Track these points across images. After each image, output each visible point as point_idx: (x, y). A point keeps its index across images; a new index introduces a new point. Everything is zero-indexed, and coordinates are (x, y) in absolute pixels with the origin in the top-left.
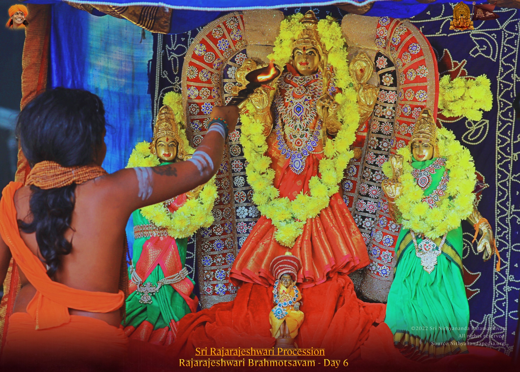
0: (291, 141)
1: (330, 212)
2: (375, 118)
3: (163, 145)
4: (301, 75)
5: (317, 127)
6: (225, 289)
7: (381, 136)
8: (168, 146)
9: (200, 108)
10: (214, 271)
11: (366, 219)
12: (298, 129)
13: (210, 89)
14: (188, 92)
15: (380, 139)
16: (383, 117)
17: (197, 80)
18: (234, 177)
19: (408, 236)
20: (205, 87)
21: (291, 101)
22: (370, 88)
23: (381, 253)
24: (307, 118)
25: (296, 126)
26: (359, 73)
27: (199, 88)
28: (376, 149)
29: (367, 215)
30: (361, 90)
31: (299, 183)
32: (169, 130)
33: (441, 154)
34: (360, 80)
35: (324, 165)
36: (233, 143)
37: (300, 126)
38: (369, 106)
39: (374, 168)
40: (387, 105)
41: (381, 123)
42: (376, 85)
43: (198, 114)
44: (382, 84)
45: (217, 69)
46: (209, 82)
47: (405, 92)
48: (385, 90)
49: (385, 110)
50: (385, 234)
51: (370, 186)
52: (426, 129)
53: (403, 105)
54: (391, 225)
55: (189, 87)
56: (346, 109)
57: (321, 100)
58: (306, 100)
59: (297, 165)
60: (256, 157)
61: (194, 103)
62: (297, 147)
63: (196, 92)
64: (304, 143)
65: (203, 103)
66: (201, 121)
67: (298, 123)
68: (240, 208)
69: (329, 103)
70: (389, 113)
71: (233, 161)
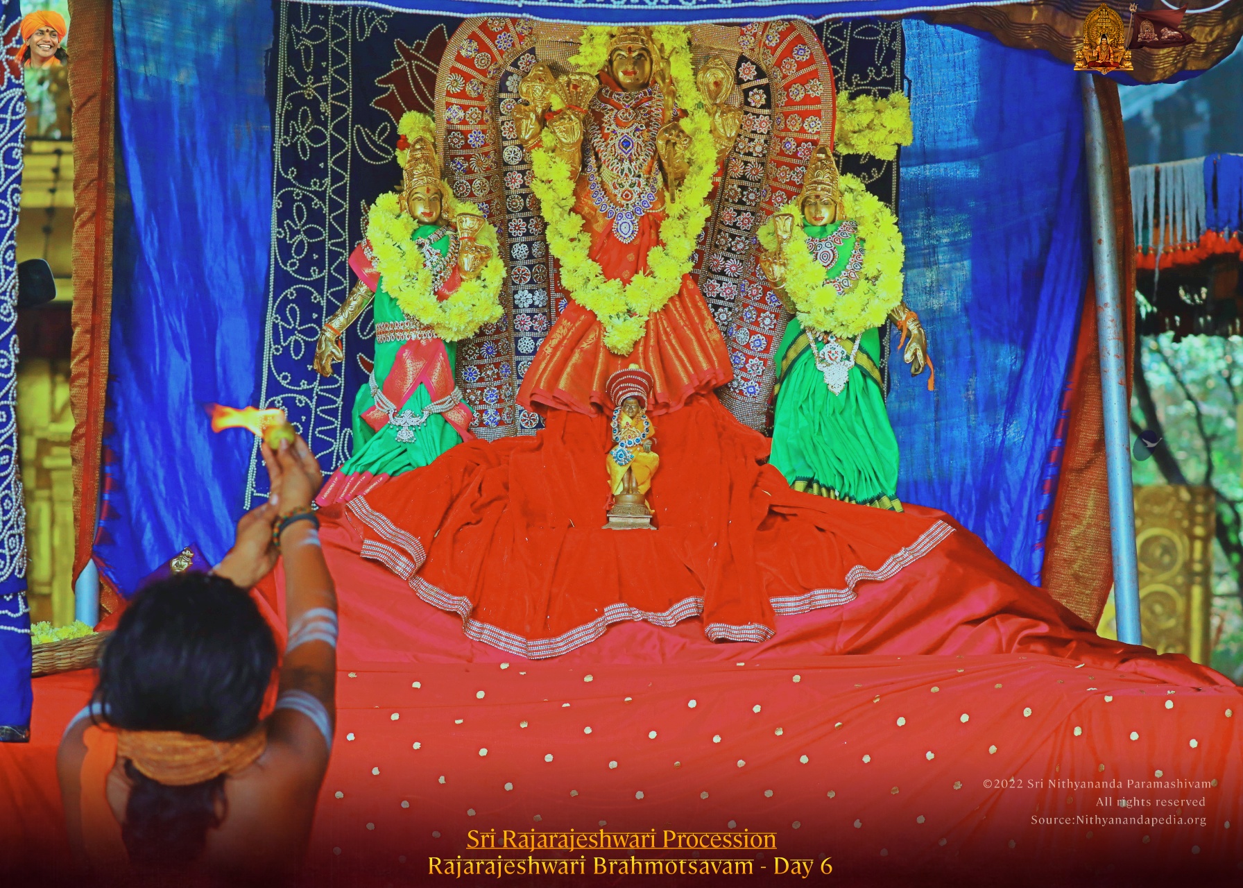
0: (616, 192)
1: (677, 303)
2: (735, 155)
3: (420, 199)
4: (624, 90)
5: (654, 171)
6: (498, 418)
7: (745, 183)
8: (430, 201)
9: (467, 139)
10: (482, 389)
11: (720, 310)
12: (626, 175)
13: (481, 109)
14: (448, 114)
15: (744, 188)
16: (750, 154)
17: (462, 95)
18: (511, 245)
19: (802, 338)
20: (474, 107)
21: (614, 131)
22: (730, 111)
23: (747, 362)
24: (641, 158)
25: (623, 170)
26: (712, 87)
27: (465, 108)
28: (738, 203)
29: (720, 302)
30: (718, 114)
31: (631, 257)
32: (430, 175)
33: (850, 214)
34: (715, 99)
35: (668, 230)
36: (512, 191)
37: (629, 170)
38: (729, 139)
39: (733, 231)
40: (756, 137)
41: (746, 163)
42: (737, 105)
43: (463, 147)
44: (748, 104)
45: (492, 78)
46: (480, 98)
47: (786, 118)
48: (753, 114)
49: (752, 144)
50: (752, 333)
51: (726, 259)
52: (824, 177)
53: (782, 138)
54: (764, 319)
55: (449, 105)
56: (697, 143)
57: (666, 131)
58: (637, 129)
59: (625, 228)
60: (561, 215)
61: (456, 131)
62: (624, 202)
63: (461, 114)
64: (635, 196)
65: (470, 132)
66: (467, 158)
67: (626, 164)
68: (520, 292)
69: (678, 136)
70: (759, 149)
71: (510, 220)
